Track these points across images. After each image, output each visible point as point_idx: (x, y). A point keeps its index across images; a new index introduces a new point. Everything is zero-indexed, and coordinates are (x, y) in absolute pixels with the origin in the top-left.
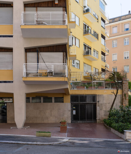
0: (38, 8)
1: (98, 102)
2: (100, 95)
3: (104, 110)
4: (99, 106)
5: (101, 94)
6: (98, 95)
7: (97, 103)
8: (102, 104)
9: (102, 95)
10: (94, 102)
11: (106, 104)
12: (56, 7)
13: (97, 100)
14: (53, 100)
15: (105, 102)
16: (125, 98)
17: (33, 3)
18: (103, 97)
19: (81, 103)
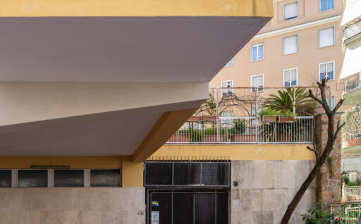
1: (236, 184)
2: (244, 162)
4: (238, 197)
6: (237, 161)
7: (233, 187)
8: (247, 193)
9: (248, 161)
11: (262, 190)
13: (233, 179)
14: (87, 179)
15: (258, 184)
16: (331, 172)
18: (253, 170)
19: (180, 187)
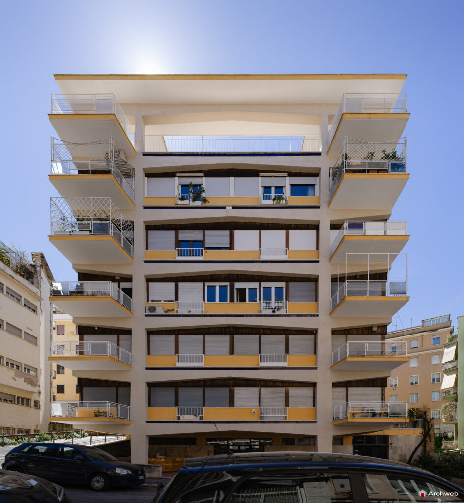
0: (348, 335)
1: (391, 444)
2: (394, 436)
3: (399, 453)
4: (392, 449)
5: (394, 434)
6: (391, 436)
7: (389, 445)
8: (395, 447)
9: (396, 436)
10: (385, 445)
11: (401, 446)
12: (373, 334)
13: (390, 442)
15: (400, 444)
16: (430, 440)
17: (342, 330)
18: (398, 439)
